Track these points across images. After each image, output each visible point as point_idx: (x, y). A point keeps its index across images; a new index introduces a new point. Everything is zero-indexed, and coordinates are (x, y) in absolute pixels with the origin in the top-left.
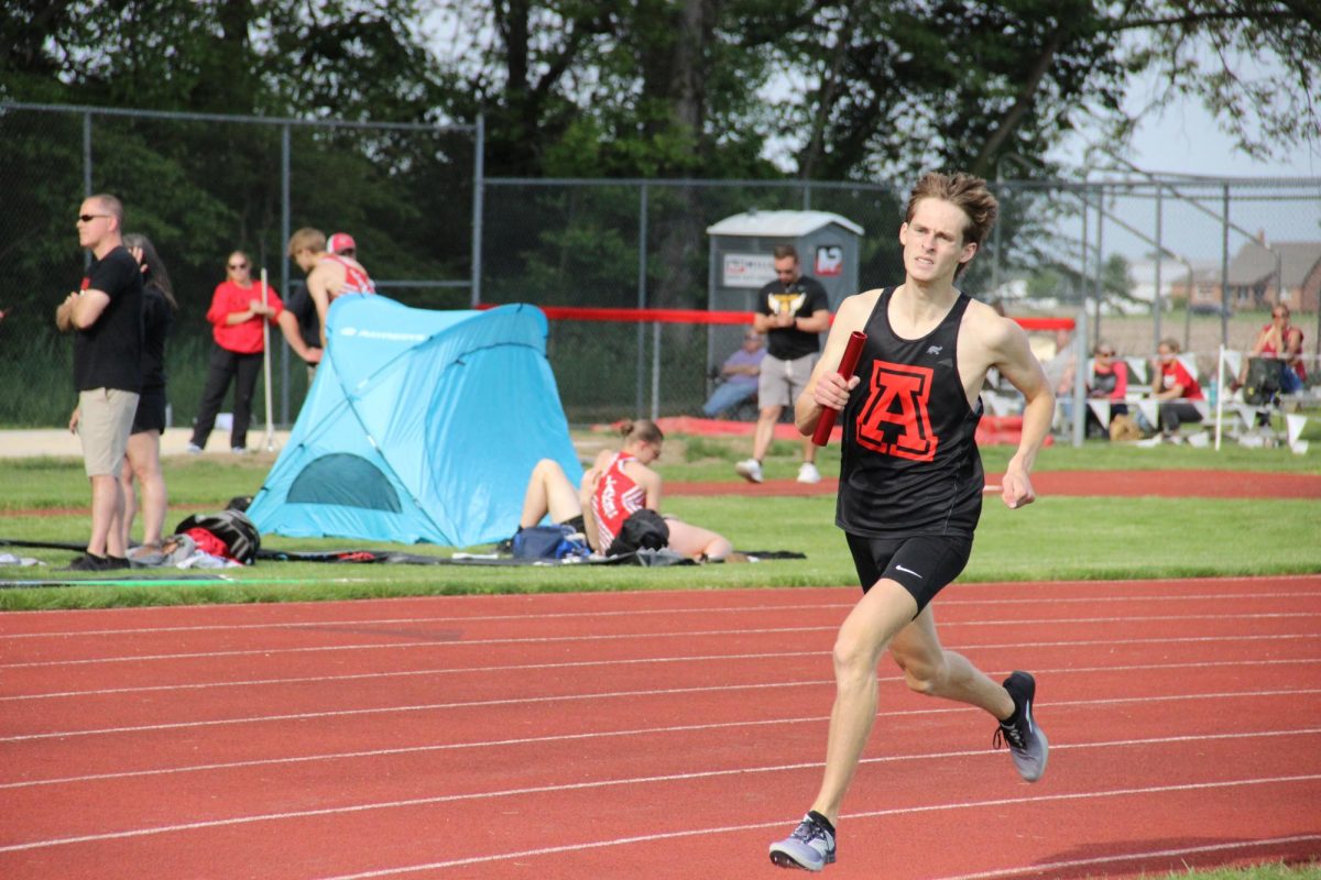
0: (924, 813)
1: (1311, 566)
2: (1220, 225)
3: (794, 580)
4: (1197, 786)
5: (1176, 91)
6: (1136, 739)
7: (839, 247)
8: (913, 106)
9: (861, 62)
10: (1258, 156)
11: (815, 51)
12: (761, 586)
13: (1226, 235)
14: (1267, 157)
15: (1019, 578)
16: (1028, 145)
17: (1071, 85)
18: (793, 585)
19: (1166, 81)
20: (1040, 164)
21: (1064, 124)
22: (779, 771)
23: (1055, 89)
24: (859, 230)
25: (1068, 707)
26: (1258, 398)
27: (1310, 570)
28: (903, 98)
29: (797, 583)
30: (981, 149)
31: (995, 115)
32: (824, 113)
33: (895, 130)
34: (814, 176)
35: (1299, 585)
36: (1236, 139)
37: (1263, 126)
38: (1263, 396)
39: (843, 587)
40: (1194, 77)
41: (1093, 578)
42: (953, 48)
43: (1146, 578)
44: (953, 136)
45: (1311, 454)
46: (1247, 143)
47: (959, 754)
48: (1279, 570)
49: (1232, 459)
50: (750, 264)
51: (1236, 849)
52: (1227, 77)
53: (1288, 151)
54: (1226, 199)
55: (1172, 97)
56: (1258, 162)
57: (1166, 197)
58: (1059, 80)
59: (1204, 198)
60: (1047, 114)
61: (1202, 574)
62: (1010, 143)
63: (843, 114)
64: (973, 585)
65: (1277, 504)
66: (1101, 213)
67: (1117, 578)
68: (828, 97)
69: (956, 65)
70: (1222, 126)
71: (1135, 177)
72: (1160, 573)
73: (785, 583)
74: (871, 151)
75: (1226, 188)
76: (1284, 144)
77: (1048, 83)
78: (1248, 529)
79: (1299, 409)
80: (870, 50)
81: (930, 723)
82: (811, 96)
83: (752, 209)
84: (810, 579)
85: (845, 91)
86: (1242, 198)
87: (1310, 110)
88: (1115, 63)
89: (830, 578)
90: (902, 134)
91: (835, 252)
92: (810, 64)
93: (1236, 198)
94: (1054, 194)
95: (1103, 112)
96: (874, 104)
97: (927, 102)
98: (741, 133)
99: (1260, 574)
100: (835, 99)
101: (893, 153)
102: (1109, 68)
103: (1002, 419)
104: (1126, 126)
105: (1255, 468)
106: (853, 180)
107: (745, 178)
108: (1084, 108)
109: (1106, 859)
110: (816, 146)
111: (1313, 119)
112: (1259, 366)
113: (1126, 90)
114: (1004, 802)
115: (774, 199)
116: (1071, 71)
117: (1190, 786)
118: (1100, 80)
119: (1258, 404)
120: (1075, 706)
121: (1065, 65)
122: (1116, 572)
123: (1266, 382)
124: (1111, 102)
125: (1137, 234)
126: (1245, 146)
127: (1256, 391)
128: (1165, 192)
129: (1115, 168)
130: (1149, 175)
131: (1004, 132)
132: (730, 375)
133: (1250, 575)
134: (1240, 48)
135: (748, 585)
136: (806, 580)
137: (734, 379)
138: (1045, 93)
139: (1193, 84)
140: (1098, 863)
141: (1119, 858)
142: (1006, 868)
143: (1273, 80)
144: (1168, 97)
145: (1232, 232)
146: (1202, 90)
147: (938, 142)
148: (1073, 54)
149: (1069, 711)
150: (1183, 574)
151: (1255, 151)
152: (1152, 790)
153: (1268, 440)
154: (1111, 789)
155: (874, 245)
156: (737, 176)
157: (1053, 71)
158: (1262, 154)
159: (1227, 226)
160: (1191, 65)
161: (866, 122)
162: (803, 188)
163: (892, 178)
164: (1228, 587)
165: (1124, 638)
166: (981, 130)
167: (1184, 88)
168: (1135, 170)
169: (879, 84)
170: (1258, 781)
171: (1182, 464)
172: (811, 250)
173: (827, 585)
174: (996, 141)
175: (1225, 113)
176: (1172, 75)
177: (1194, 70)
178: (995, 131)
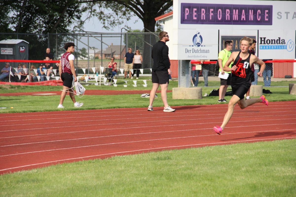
0: (36, 153)
1: (113, 107)
2: (100, 43)
3: (13, 111)
4: (87, 146)
5: (92, 15)
6: (77, 138)
7: (24, 46)
8: (39, 18)
9: (28, 9)
10: (107, 29)
11: (19, 7)
12: (6, 113)
13: (102, 44)
14: (109, 29)
15: (58, 110)
16: (63, 26)
17: (71, 15)
18: (13, 113)
19: (90, 13)
20: (65, 30)
21: (70, 22)
22: (8, 146)
23: (68, 15)
24: (28, 43)
25: (65, 133)
26: (108, 76)
27: (113, 108)
28: (37, 16)
29: (14, 112)
30: (53, 27)
31: (56, 20)
32: (20, 19)
33: (36, 23)
34: (19, 32)
35: (110, 110)
36: (103, 25)
37: (108, 23)
38: (109, 76)
39: (23, 113)
40: (95, 13)
41: (72, 110)
42: (47, 6)
43: (82, 110)
44: (47, 24)
45: (118, 86)
46: (105, 26)
47: (43, 142)
48: (107, 108)
49: (103, 88)
50: (6, 50)
51: (92, 157)
52: (102, 13)
53: (113, 28)
54: (102, 37)
55: (91, 17)
56: (107, 30)
57: (90, 36)
58: (68, 13)
59: (97, 37)
60: (66, 20)
61: (93, 109)
62: (59, 26)
63: (24, 19)
64: (49, 112)
65: (109, 96)
66: (77, 40)
67: (76, 110)
68: (21, 16)
69: (48, 10)
70: (101, 23)
71: (84, 33)
72: (85, 109)
73: (12, 112)
74: (31, 27)
75: (102, 35)
76: (112, 27)
77: (66, 14)
78: (103, 101)
79: (116, 78)
80: (30, 7)
81: (38, 137)
82: (18, 16)
83: (6, 39)
84: (17, 111)
85: (25, 15)
86: (104, 37)
87: (118, 19)
88: (79, 10)
89: (20, 111)
90: (37, 24)
91: (23, 47)
92: (17, 9)
93: (103, 37)
94: (68, 36)
95: (77, 20)
96: (31, 17)
97: (42, 17)
98: (3, 23)
99: (104, 109)
100: (23, 16)
101: (35, 28)
102: (78, 11)
103: (57, 81)
104: (82, 23)
105: (106, 89)
106: (27, 33)
107: (5, 32)
108: (74, 19)
109: (69, 159)
110: (19, 26)
111: (119, 21)
112: (108, 70)
113: (82, 15)
114: (51, 150)
115: (11, 37)
116: (71, 11)
117: (86, 146)
118: (76, 14)
119: (108, 77)
120: (66, 133)
121: (69, 10)
122: (76, 109)
123: (110, 73)
124: (79, 18)
125: (84, 44)
126: (105, 27)
127: (108, 75)
128: (89, 35)
129: (80, 31)
130: (86, 32)
131: (58, 23)
132: (2, 72)
133: (102, 109)
134: (104, 7)
135: (4, 113)
136: (16, 111)
137: (3, 73)
138: (66, 16)
139: (95, 14)
140: (67, 160)
141: (71, 159)
142: (50, 161)
143: (110, 14)
144: (90, 17)
145: (103, 43)
146: (97, 16)
147: (44, 25)
148: (71, 8)
149: (65, 134)
150: (89, 109)
151: (107, 28)
152: (79, 147)
153: (110, 84)
154: (71, 147)
155: (32, 46)
156: (3, 32)
157: (67, 11)
158: (108, 29)
159: (102, 42)
160: (95, 10)
161: (30, 21)
162: (17, 34)
163: (35, 33)
164: (97, 111)
165: (77, 121)
166: (53, 23)
167: (93, 15)
168: (83, 31)
169: (32, 14)
170: (98, 145)
171: (93, 89)
172: (19, 47)
173: (20, 112)
174: (56, 25)
175: (102, 20)
176: (91, 12)
177: (95, 11)
178: (56, 23)
